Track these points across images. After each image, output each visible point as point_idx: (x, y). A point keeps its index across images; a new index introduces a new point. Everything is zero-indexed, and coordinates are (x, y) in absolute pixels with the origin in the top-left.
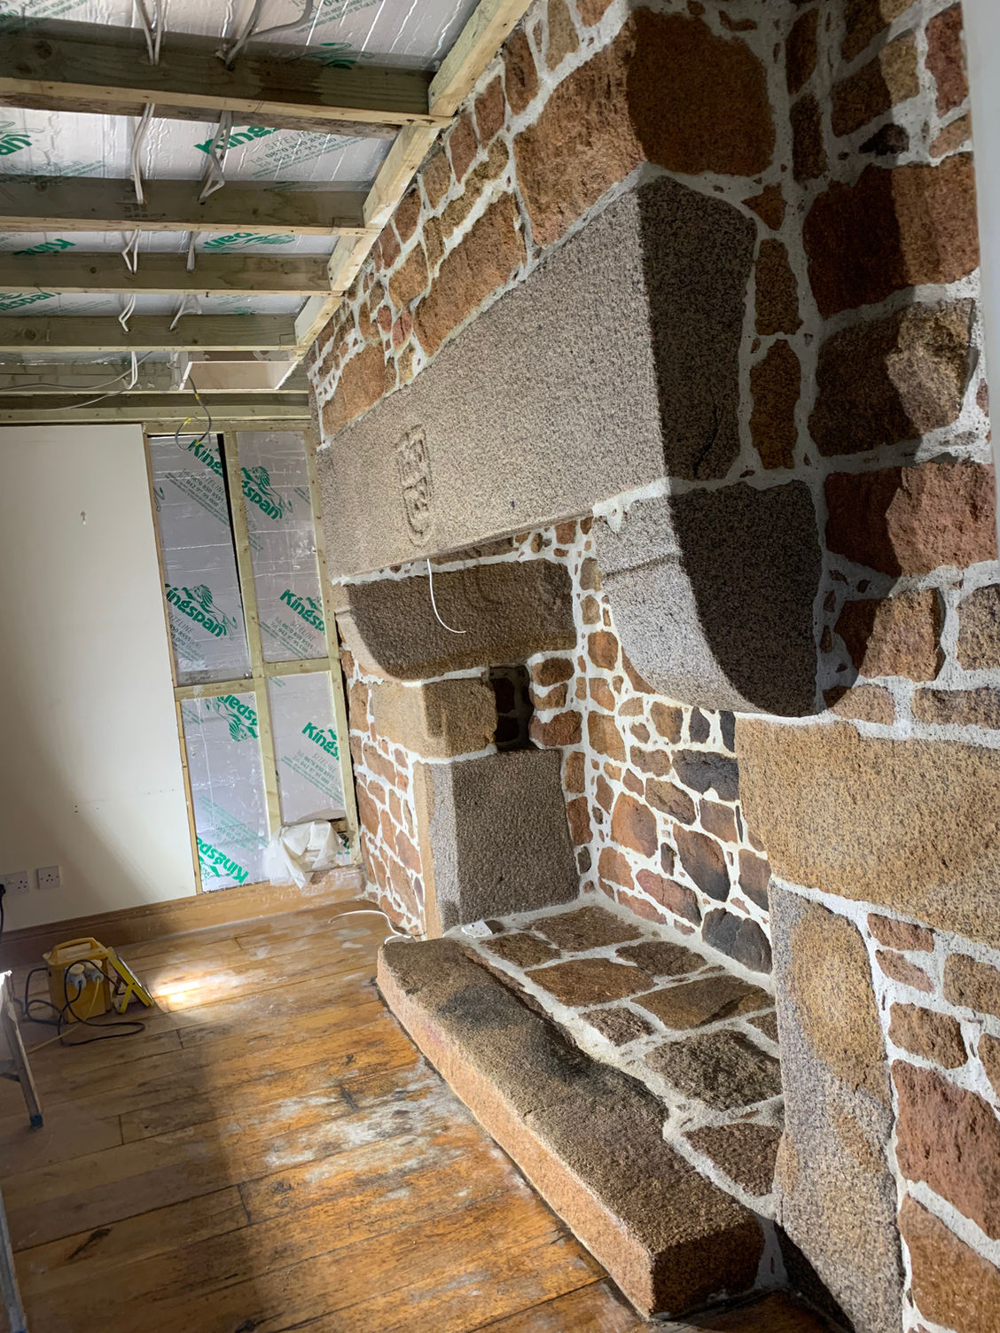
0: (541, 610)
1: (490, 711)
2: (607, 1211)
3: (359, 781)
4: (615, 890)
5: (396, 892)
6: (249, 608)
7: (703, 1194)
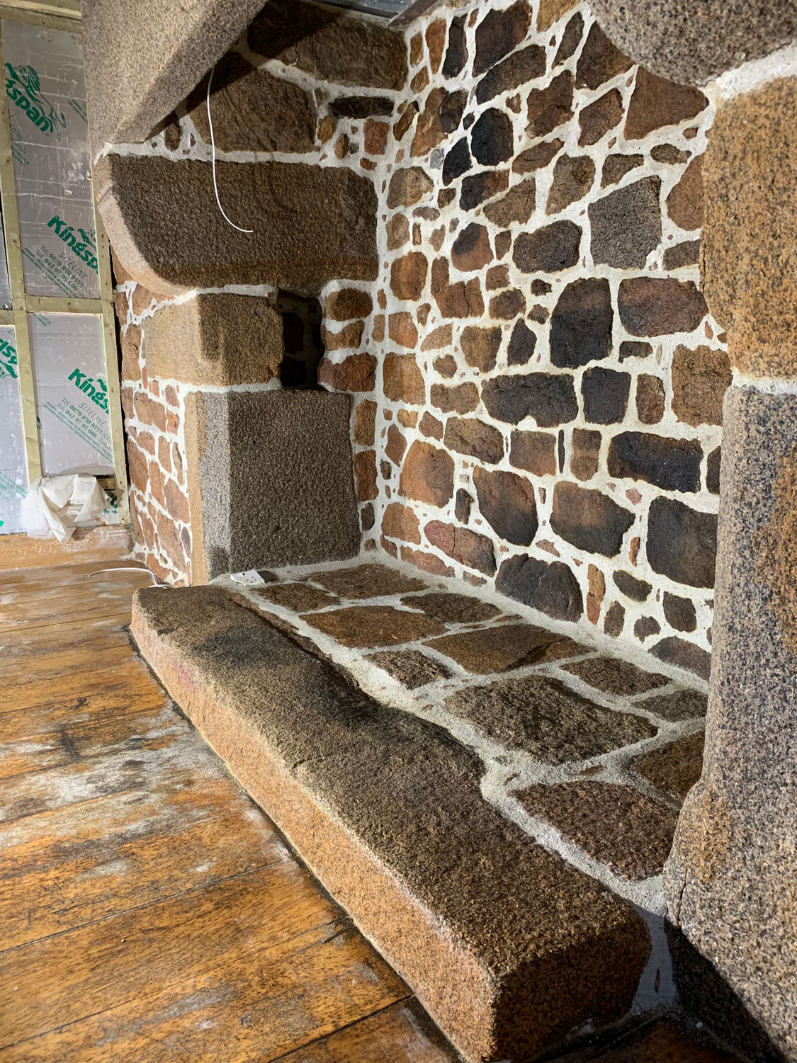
0: (342, 229)
1: (276, 338)
2: (416, 902)
3: (131, 437)
4: (398, 547)
5: (164, 547)
6: (12, 230)
7: (555, 876)
